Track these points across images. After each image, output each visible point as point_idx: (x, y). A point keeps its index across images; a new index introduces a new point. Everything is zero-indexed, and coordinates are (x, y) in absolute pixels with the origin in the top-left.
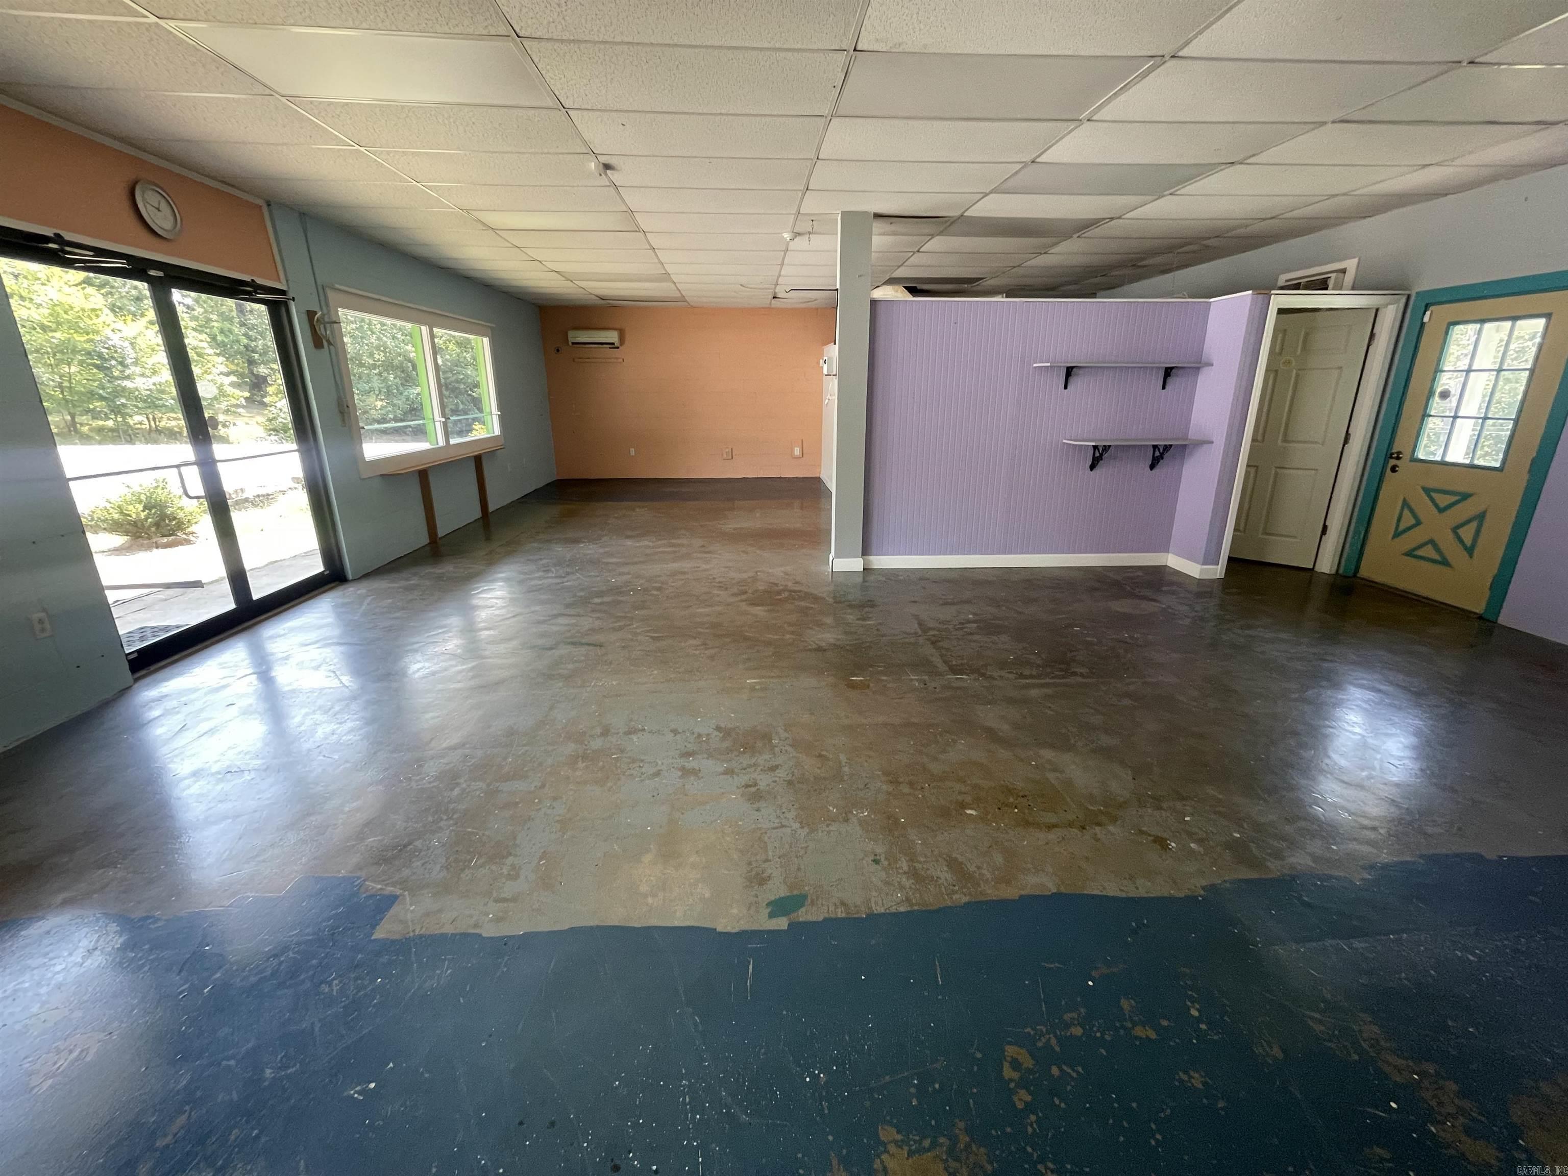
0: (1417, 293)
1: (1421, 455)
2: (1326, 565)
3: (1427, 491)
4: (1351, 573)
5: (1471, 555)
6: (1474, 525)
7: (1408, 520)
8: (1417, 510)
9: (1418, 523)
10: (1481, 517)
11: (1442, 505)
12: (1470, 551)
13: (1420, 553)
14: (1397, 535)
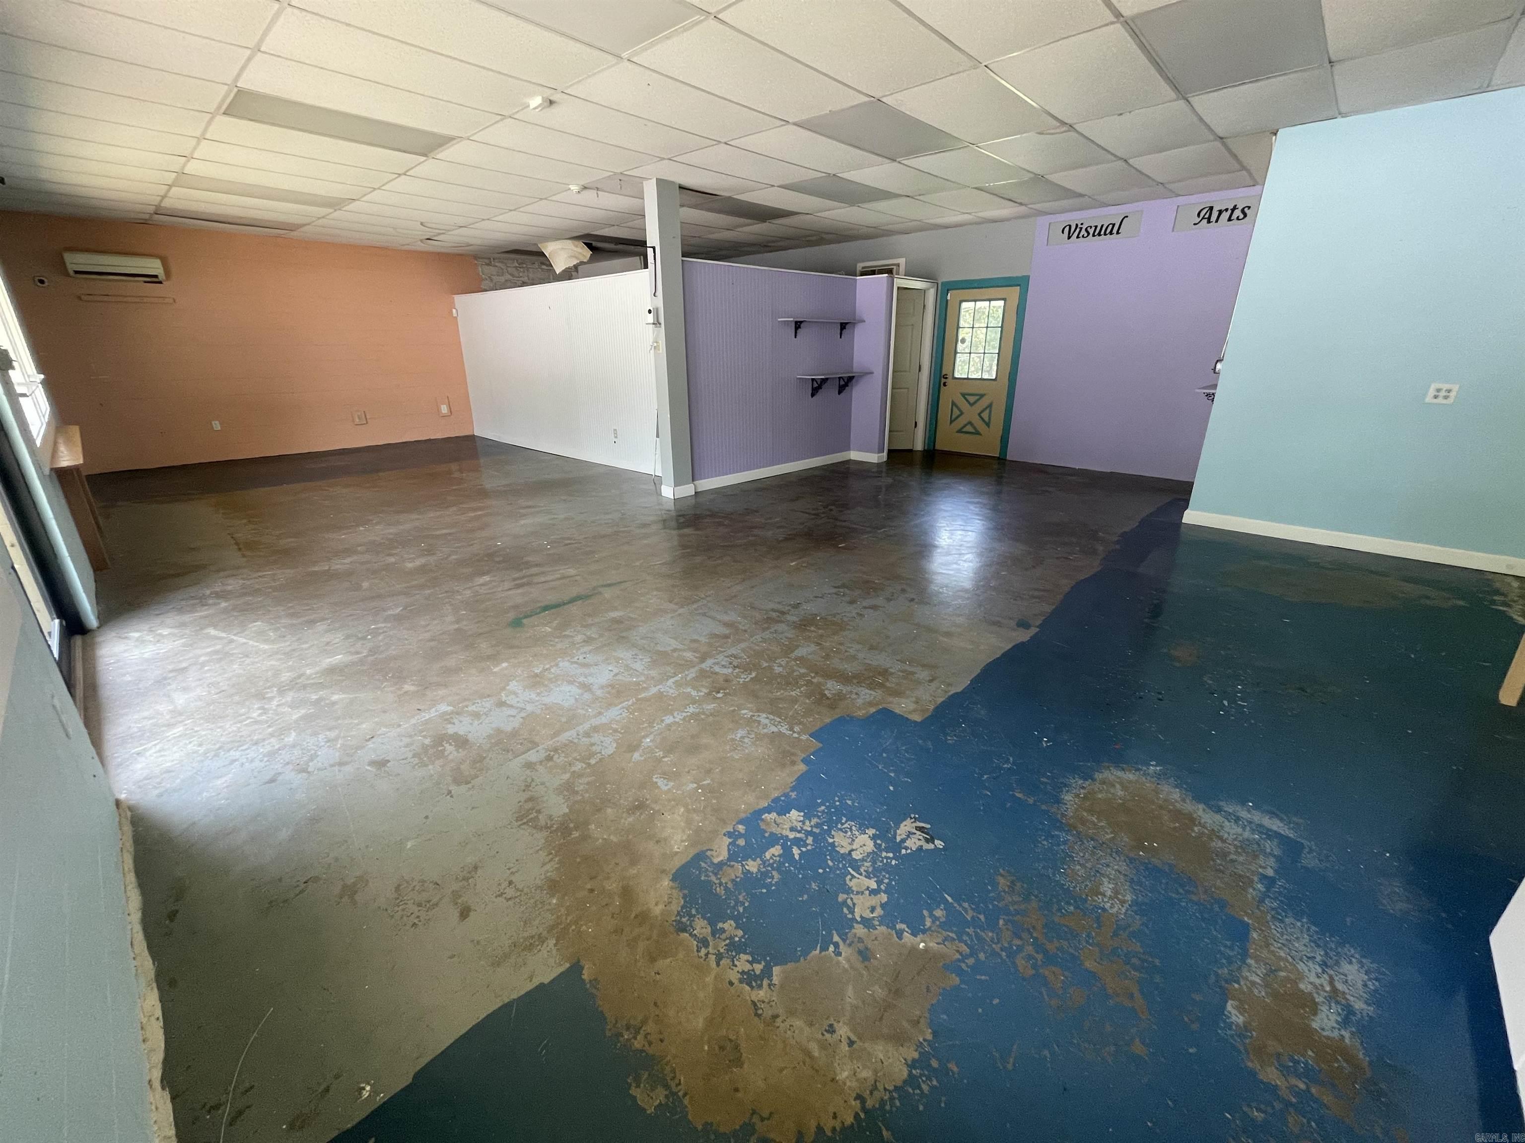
0: (942, 283)
1: (957, 375)
2: (919, 446)
3: (963, 395)
4: (932, 448)
5: (989, 426)
6: (988, 411)
7: (956, 412)
8: (961, 407)
9: (962, 413)
10: (990, 406)
11: (971, 402)
12: (988, 424)
13: (964, 430)
14: (951, 422)
